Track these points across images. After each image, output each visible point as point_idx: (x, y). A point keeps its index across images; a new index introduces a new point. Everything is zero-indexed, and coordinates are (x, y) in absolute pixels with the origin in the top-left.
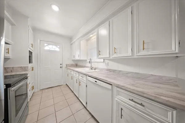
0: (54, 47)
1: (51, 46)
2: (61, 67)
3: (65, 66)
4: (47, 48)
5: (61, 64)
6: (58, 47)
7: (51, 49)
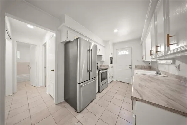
0: (125, 52)
1: (122, 52)
2: (130, 68)
3: (134, 67)
4: (120, 53)
5: (130, 65)
6: (128, 50)
7: (122, 54)
